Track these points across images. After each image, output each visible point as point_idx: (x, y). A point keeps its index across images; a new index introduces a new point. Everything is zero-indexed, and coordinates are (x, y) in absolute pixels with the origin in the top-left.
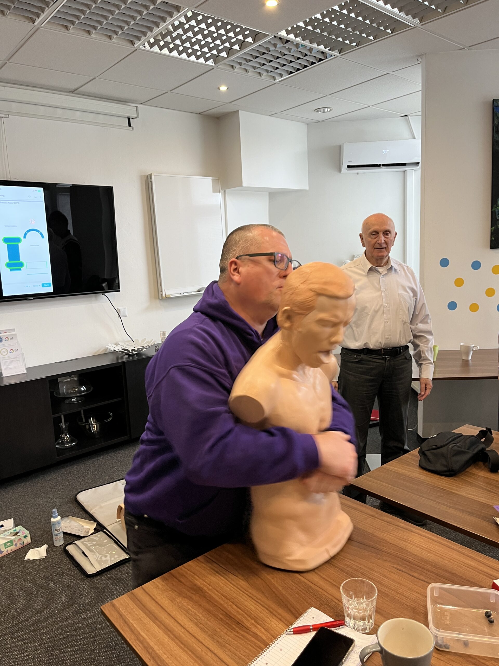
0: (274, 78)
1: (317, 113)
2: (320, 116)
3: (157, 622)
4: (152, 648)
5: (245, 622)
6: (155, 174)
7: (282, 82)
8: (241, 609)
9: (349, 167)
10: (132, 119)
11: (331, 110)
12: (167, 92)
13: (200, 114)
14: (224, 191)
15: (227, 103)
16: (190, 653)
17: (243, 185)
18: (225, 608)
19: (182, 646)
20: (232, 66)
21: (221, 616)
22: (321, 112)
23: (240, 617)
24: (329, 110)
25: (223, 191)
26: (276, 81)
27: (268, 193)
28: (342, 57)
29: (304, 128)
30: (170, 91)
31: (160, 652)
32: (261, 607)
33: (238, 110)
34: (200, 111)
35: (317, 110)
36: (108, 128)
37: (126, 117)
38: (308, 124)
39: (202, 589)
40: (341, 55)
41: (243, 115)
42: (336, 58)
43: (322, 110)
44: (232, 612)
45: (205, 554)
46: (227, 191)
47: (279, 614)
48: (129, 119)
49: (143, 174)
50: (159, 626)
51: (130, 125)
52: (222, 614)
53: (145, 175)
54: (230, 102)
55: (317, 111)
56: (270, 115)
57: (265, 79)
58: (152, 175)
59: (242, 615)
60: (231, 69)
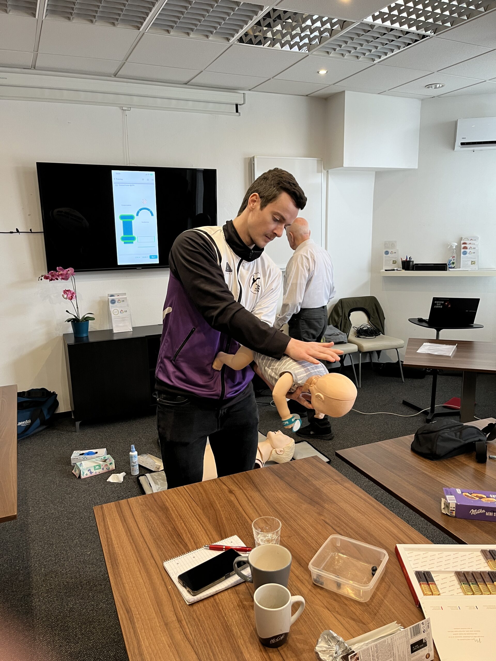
0: (373, 60)
1: (428, 89)
2: (432, 92)
3: (124, 523)
4: (111, 539)
5: (184, 535)
6: (258, 157)
7: (381, 62)
8: (186, 527)
9: (462, 144)
10: (240, 105)
11: (443, 86)
12: (270, 79)
13: (307, 96)
14: (327, 171)
15: (330, 85)
16: (134, 547)
17: (344, 166)
18: (176, 524)
19: (132, 541)
20: (328, 52)
21: (170, 529)
22: (432, 88)
23: (182, 531)
24: (441, 86)
26: (375, 62)
27: (374, 172)
29: (418, 104)
30: (273, 78)
31: (115, 542)
32: (202, 528)
33: (343, 90)
34: (307, 94)
36: (217, 115)
37: (234, 104)
38: (422, 100)
39: (168, 508)
40: (437, 35)
41: (349, 96)
42: (432, 39)
43: (433, 86)
44: (179, 527)
45: (184, 486)
46: (330, 171)
47: (212, 535)
48: (237, 106)
49: (247, 157)
50: (124, 526)
51: (237, 111)
52: (171, 527)
54: (334, 84)
55: (428, 87)
56: (379, 94)
57: (363, 62)
58: (255, 157)
59: (185, 531)
60: (327, 55)
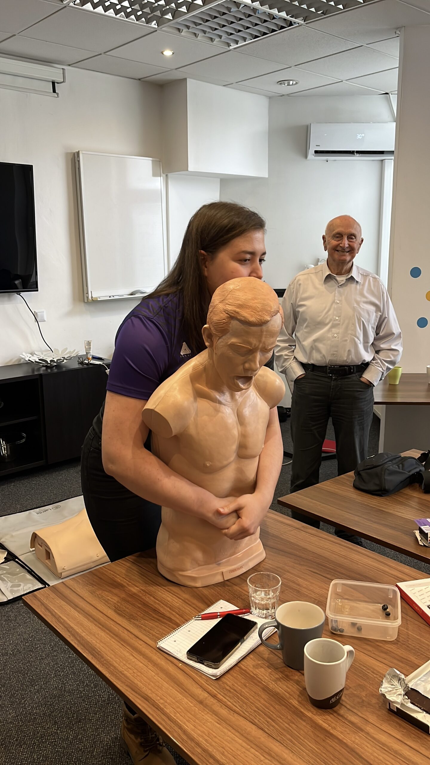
0: (229, 45)
1: (280, 86)
2: (284, 89)
3: (78, 609)
4: (72, 628)
5: (161, 609)
6: (84, 152)
7: (238, 49)
8: (158, 600)
9: (316, 152)
10: (58, 83)
11: (296, 83)
12: (101, 54)
13: (139, 79)
14: (167, 175)
15: (172, 70)
16: (108, 631)
17: (189, 169)
18: (143, 599)
19: (100, 626)
20: (179, 30)
21: (140, 606)
22: (285, 85)
23: (157, 606)
24: (294, 83)
25: (164, 175)
26: (231, 48)
27: (219, 180)
28: (307, 25)
29: (264, 102)
30: (104, 53)
31: (79, 630)
32: (178, 599)
33: (185, 77)
35: (281, 82)
36: (28, 93)
37: (50, 81)
38: (270, 98)
39: (122, 584)
40: (306, 24)
41: (191, 85)
42: (301, 27)
43: (286, 82)
44: (149, 602)
46: (169, 175)
47: (194, 604)
48: (53, 83)
49: (69, 151)
50: (79, 612)
51: (54, 91)
52: (140, 604)
53: (71, 153)
54: (176, 69)
55: (281, 84)
56: (224, 86)
57: (217, 45)
58: (80, 152)
59: (158, 604)
60: (177, 32)
